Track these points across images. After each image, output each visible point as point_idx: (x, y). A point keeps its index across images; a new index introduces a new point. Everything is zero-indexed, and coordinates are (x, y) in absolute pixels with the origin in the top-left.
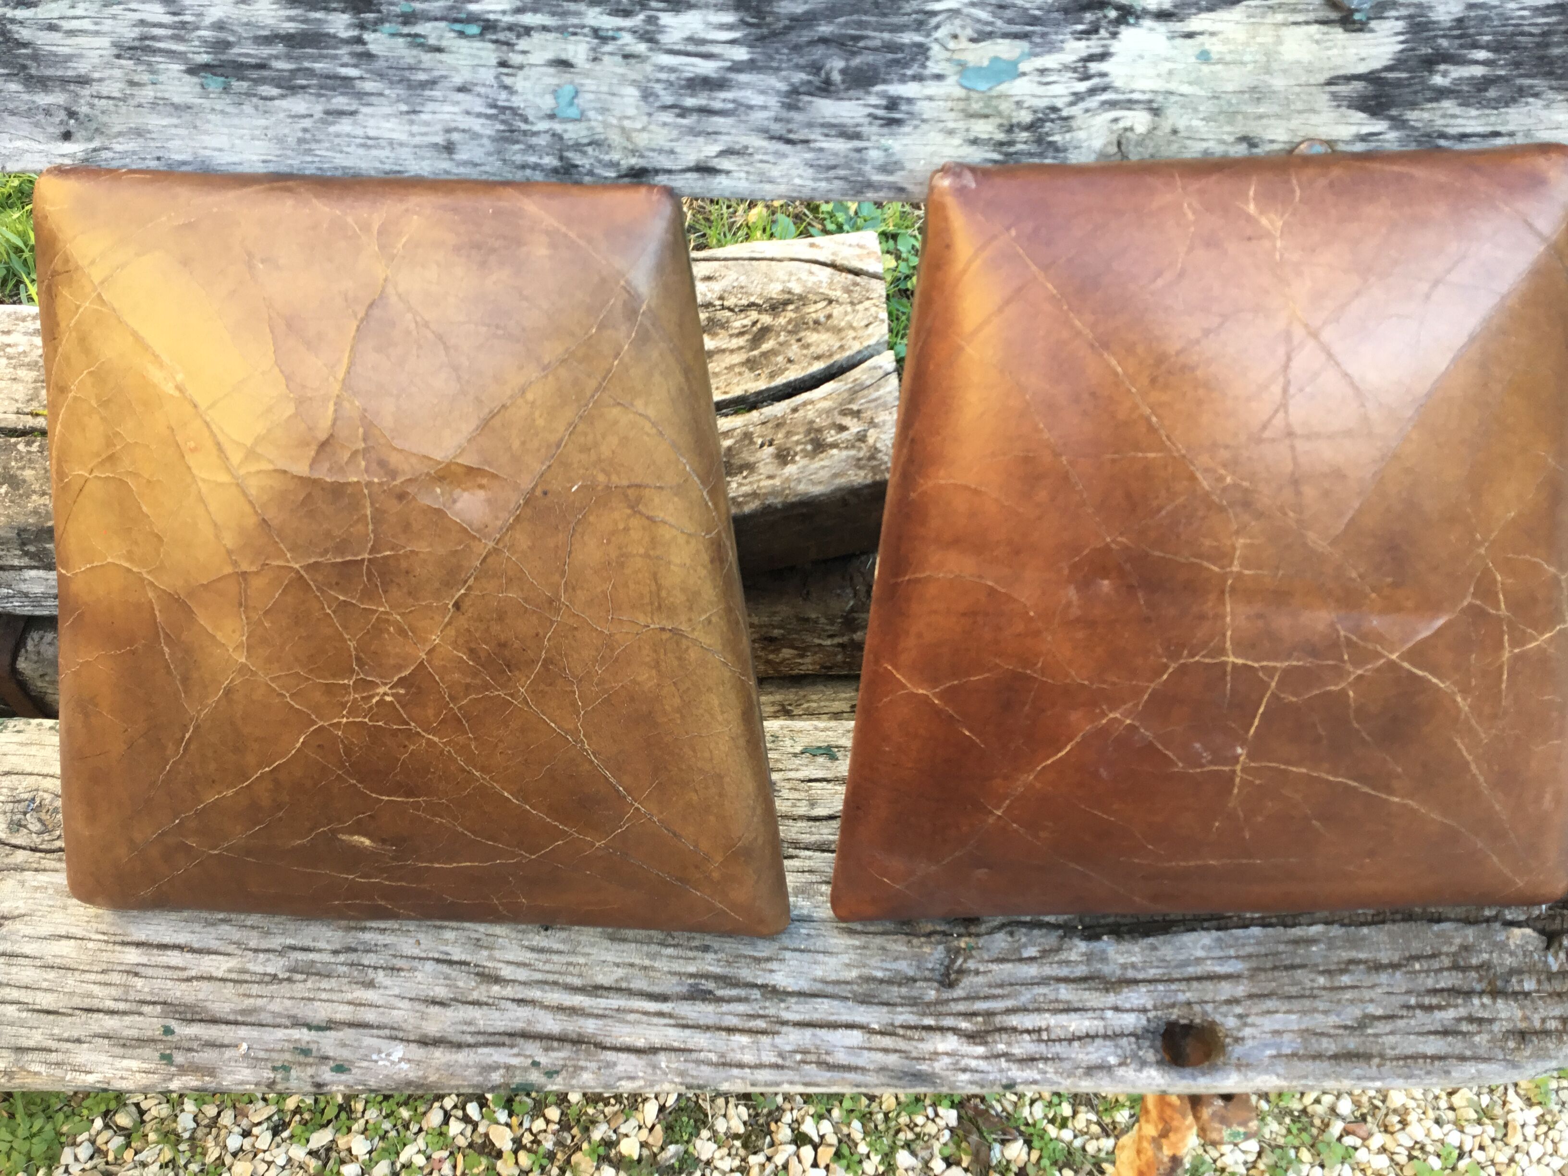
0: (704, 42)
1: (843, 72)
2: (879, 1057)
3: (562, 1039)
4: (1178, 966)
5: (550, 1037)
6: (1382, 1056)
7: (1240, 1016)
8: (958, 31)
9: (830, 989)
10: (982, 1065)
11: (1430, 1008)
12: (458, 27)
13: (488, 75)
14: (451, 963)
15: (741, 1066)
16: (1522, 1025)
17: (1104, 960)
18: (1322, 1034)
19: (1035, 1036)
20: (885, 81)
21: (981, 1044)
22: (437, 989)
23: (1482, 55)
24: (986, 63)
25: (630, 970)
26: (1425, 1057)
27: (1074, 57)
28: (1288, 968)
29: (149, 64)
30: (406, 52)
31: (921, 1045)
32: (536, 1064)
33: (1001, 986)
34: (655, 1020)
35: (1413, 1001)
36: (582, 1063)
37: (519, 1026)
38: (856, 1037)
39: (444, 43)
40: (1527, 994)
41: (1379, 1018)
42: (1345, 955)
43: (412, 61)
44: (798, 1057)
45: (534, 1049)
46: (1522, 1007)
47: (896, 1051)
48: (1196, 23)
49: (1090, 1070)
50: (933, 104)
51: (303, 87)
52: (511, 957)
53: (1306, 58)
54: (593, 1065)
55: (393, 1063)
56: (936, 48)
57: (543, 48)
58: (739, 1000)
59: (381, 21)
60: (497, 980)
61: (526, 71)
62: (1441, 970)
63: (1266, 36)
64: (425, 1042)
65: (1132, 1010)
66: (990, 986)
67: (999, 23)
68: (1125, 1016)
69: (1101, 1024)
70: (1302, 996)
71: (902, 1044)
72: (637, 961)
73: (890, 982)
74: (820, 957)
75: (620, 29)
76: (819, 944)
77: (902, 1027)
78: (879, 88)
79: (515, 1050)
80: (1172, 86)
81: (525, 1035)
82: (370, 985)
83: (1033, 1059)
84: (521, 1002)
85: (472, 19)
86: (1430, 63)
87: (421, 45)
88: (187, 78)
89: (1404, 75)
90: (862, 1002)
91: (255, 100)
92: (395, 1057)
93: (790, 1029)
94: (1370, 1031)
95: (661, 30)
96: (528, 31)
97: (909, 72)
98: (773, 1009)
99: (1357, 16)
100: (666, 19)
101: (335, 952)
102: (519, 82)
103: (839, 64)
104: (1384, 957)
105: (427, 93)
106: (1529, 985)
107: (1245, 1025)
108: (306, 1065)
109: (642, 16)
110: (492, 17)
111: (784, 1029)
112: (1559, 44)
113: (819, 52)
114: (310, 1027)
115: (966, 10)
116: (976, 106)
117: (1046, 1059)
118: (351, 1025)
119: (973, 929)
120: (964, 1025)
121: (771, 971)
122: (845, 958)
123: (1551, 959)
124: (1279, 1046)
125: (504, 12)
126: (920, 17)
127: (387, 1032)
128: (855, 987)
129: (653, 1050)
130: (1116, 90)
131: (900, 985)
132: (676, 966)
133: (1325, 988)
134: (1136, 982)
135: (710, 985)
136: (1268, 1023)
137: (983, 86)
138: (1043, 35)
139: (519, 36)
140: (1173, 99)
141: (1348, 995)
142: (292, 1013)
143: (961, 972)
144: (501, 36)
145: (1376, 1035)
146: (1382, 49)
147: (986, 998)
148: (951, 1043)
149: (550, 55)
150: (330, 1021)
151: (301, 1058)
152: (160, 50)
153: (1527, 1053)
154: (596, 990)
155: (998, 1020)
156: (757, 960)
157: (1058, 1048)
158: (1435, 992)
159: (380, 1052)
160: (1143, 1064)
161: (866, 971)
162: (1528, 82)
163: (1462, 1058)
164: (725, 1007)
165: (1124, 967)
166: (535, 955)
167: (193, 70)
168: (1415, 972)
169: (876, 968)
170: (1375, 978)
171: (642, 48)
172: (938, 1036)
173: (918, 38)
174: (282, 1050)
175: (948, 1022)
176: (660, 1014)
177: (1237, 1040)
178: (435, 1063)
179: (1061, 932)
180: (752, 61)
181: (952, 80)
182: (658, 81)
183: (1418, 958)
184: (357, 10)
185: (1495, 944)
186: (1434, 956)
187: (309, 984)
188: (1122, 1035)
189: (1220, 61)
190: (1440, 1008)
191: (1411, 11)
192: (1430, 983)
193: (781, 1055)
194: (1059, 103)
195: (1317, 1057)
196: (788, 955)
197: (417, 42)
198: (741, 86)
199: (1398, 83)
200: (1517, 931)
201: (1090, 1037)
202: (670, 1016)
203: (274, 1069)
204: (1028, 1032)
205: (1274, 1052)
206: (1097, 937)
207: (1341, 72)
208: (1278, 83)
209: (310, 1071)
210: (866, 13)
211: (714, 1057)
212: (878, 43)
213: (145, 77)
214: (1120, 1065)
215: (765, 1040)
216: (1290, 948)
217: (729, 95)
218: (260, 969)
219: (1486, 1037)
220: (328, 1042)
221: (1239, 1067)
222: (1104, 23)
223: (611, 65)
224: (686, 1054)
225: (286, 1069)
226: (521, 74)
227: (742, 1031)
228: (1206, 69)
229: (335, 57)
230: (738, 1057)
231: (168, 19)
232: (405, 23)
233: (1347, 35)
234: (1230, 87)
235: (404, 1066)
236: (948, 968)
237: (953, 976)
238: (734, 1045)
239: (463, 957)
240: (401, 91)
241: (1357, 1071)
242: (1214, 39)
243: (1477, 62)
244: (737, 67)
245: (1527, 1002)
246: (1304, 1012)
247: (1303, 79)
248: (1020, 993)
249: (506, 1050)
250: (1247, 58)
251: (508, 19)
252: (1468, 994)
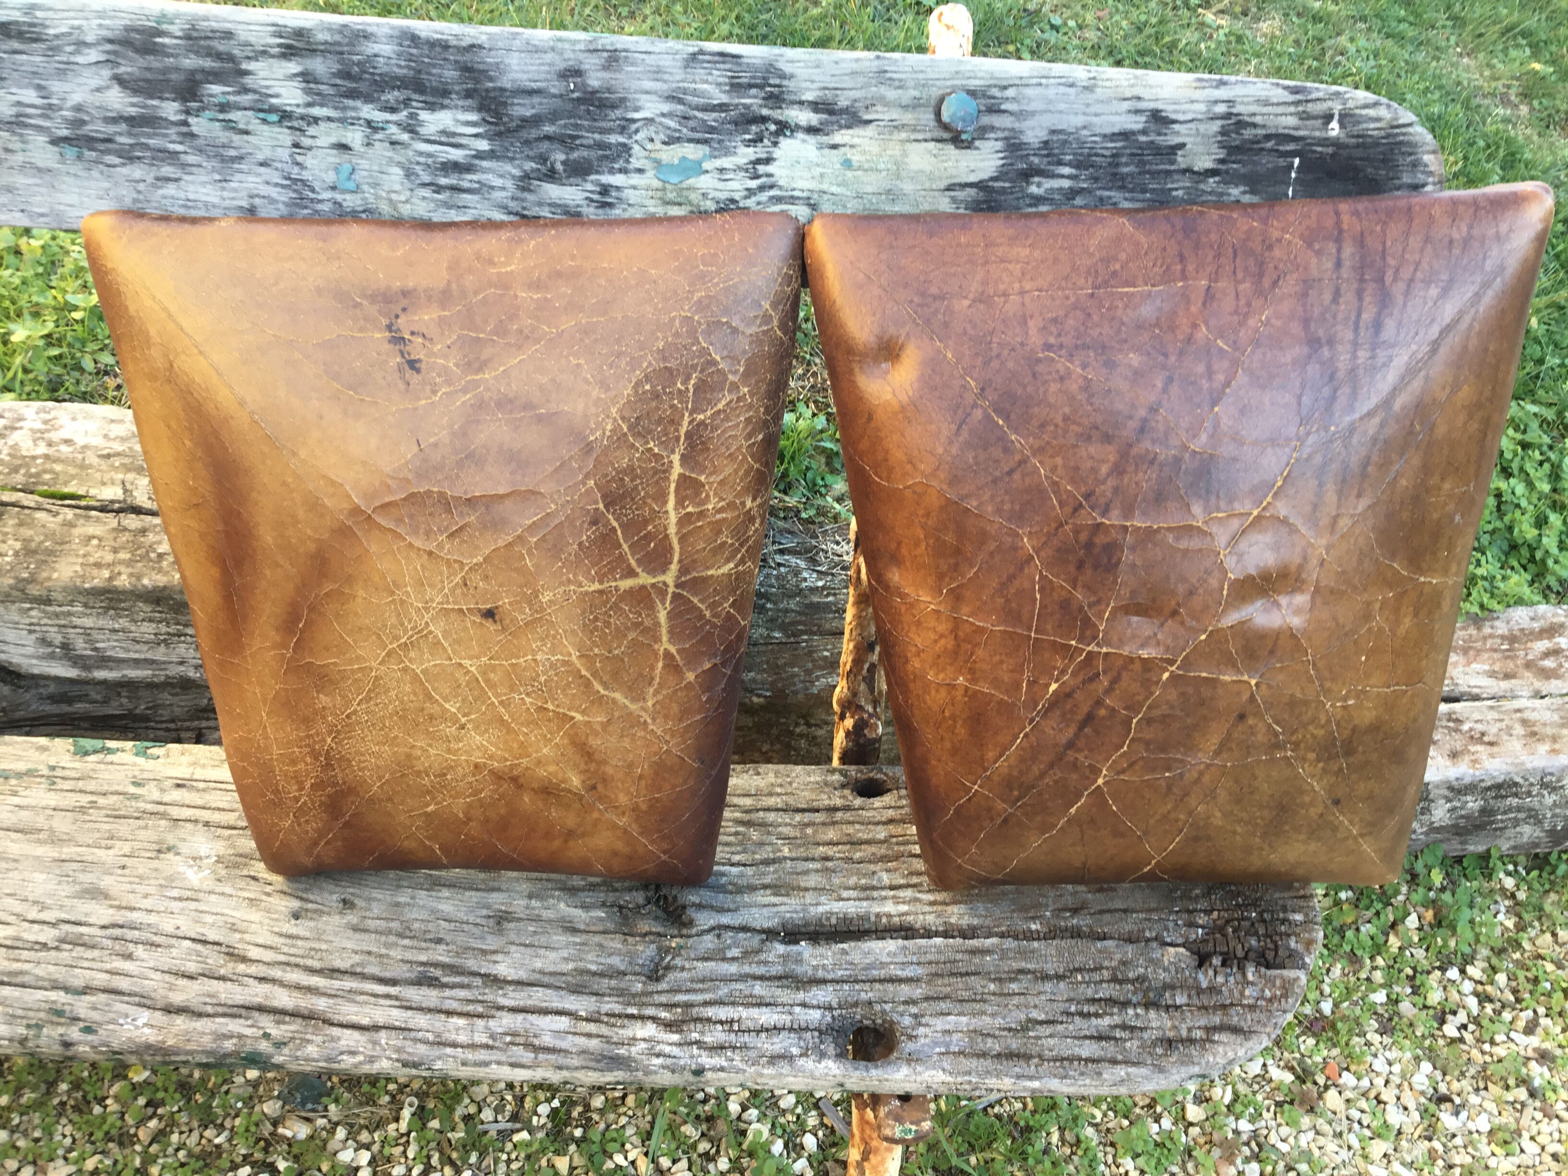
0: (454, 134)
1: (564, 163)
2: (582, 1041)
3: (294, 1014)
4: (864, 969)
5: (283, 1012)
6: (1040, 1057)
7: (915, 1016)
8: (653, 136)
9: (546, 979)
10: (675, 1051)
11: (1087, 1016)
12: (262, 115)
13: (284, 154)
14: (205, 942)
15: (454, 1045)
16: (1171, 1034)
17: (799, 961)
18: (988, 1035)
19: (726, 1027)
20: (597, 172)
21: (677, 1032)
22: (189, 964)
23: (1067, 170)
24: (676, 162)
25: (367, 958)
26: (1080, 1059)
27: (745, 161)
28: (962, 975)
29: (21, 135)
30: (221, 134)
31: (621, 1032)
32: (267, 1036)
33: (703, 981)
34: (382, 1001)
35: (1073, 1009)
36: (309, 1037)
37: (258, 1000)
38: (563, 1022)
39: (250, 128)
40: (1177, 1007)
41: (1041, 1023)
42: (1015, 965)
43: (225, 141)
44: (508, 1039)
45: (267, 1023)
46: (1171, 1018)
47: (598, 1036)
48: (839, 137)
49: (774, 1059)
50: (637, 192)
51: (139, 158)
52: (260, 941)
53: (928, 168)
54: (319, 1039)
55: (137, 1027)
56: (636, 147)
57: (328, 134)
58: (462, 986)
59: (203, 109)
60: (244, 959)
61: (314, 151)
62: (1102, 981)
63: (895, 150)
64: (170, 1010)
65: (819, 1007)
66: (692, 981)
67: (685, 130)
68: (811, 1011)
69: (789, 1018)
70: (975, 1001)
71: (604, 1030)
72: (374, 949)
73: (602, 975)
74: (542, 952)
75: (388, 122)
76: (543, 940)
77: (607, 1014)
78: (593, 177)
79: (250, 1022)
80: (825, 187)
81: (261, 1009)
82: (129, 957)
83: (722, 1048)
84: (262, 979)
85: (272, 110)
86: (1027, 175)
87: (233, 128)
88: (50, 147)
89: (1007, 185)
90: (574, 992)
91: (101, 166)
92: (139, 1023)
93: (504, 1013)
94: (1031, 1034)
95: (421, 123)
96: (316, 120)
97: (616, 166)
98: (490, 996)
99: (964, 137)
100: (424, 115)
101: (104, 927)
102: (308, 160)
103: (562, 157)
104: (1051, 968)
105: (236, 166)
106: (1181, 999)
107: (920, 1024)
108: (58, 1024)
109: (405, 113)
110: (288, 108)
111: (498, 1014)
112: (1127, 164)
113: (545, 146)
114: (67, 989)
115: (658, 119)
116: (671, 196)
117: (734, 1048)
118: (105, 991)
119: (685, 931)
120: (664, 1014)
121: (496, 962)
122: (565, 953)
123: (1201, 976)
124: (947, 1045)
125: (298, 106)
126: (622, 123)
127: (137, 999)
128: (570, 979)
129: (376, 1028)
130: (781, 188)
131: (611, 977)
132: (409, 956)
133: (994, 994)
134: (824, 981)
135: (438, 973)
136: (940, 1024)
137: (675, 180)
138: (720, 142)
139: (309, 124)
140: (826, 197)
141: (1016, 1000)
142: (53, 977)
143: (668, 968)
144: (295, 124)
145: (1038, 1038)
146: (987, 163)
147: (688, 991)
148: (649, 1030)
149: (333, 140)
150: (87, 987)
151: (55, 1019)
152: (31, 125)
153: (1173, 1059)
154: (333, 972)
155: (695, 1011)
156: (484, 952)
157: (746, 1038)
158: (1094, 1001)
159: (127, 1016)
160: (822, 1055)
161: (581, 965)
162: (1106, 193)
163: (1114, 1062)
164: (448, 993)
165: (816, 968)
166: (282, 940)
167: (56, 141)
168: (1077, 983)
169: (591, 962)
170: (1040, 986)
171: (405, 137)
172: (639, 1024)
173: (621, 139)
174: (39, 1010)
175: (650, 1011)
176: (388, 996)
177: (911, 1037)
178: (174, 1030)
179: (764, 936)
180: (492, 151)
181: (650, 173)
182: (418, 163)
183: (1079, 970)
184: (184, 100)
185: (1151, 961)
186: (1095, 969)
187: (74, 954)
188: (807, 1029)
189: (859, 169)
190: (1097, 1015)
191: (1006, 134)
192: (1090, 993)
193: (492, 1036)
194: (737, 196)
195: (983, 1055)
196: (513, 948)
197: (230, 126)
198: (484, 171)
199: (1003, 191)
200: (1171, 950)
201: (777, 1029)
202: (397, 998)
203: (28, 1026)
204: (721, 1022)
205: (943, 1050)
206: (797, 942)
207: (956, 181)
208: (908, 187)
209: (61, 1030)
210: (580, 118)
211: (430, 1037)
212: (591, 142)
213: (17, 146)
214: (801, 1055)
215: (480, 1023)
216: (966, 957)
217: (475, 177)
218: (32, 938)
219: (1136, 1043)
220: (82, 1006)
221: (909, 1061)
222: (766, 134)
223: (381, 149)
224: (406, 1033)
225: (39, 1027)
226: (310, 153)
227: (461, 1014)
228: (849, 174)
229: (165, 135)
230: (453, 1037)
231: (39, 102)
232: (222, 111)
233: (957, 151)
234: (870, 189)
235: (146, 1030)
236: (657, 965)
237: (661, 972)
238: (451, 1026)
239: (217, 938)
240: (215, 163)
241: (1017, 1069)
242: (854, 151)
243: (1062, 176)
244: (480, 155)
245: (1178, 1014)
246: (974, 1015)
247: (927, 185)
248: (718, 988)
249: (242, 1021)
250: (882, 166)
251: (301, 110)
252: (1125, 1004)
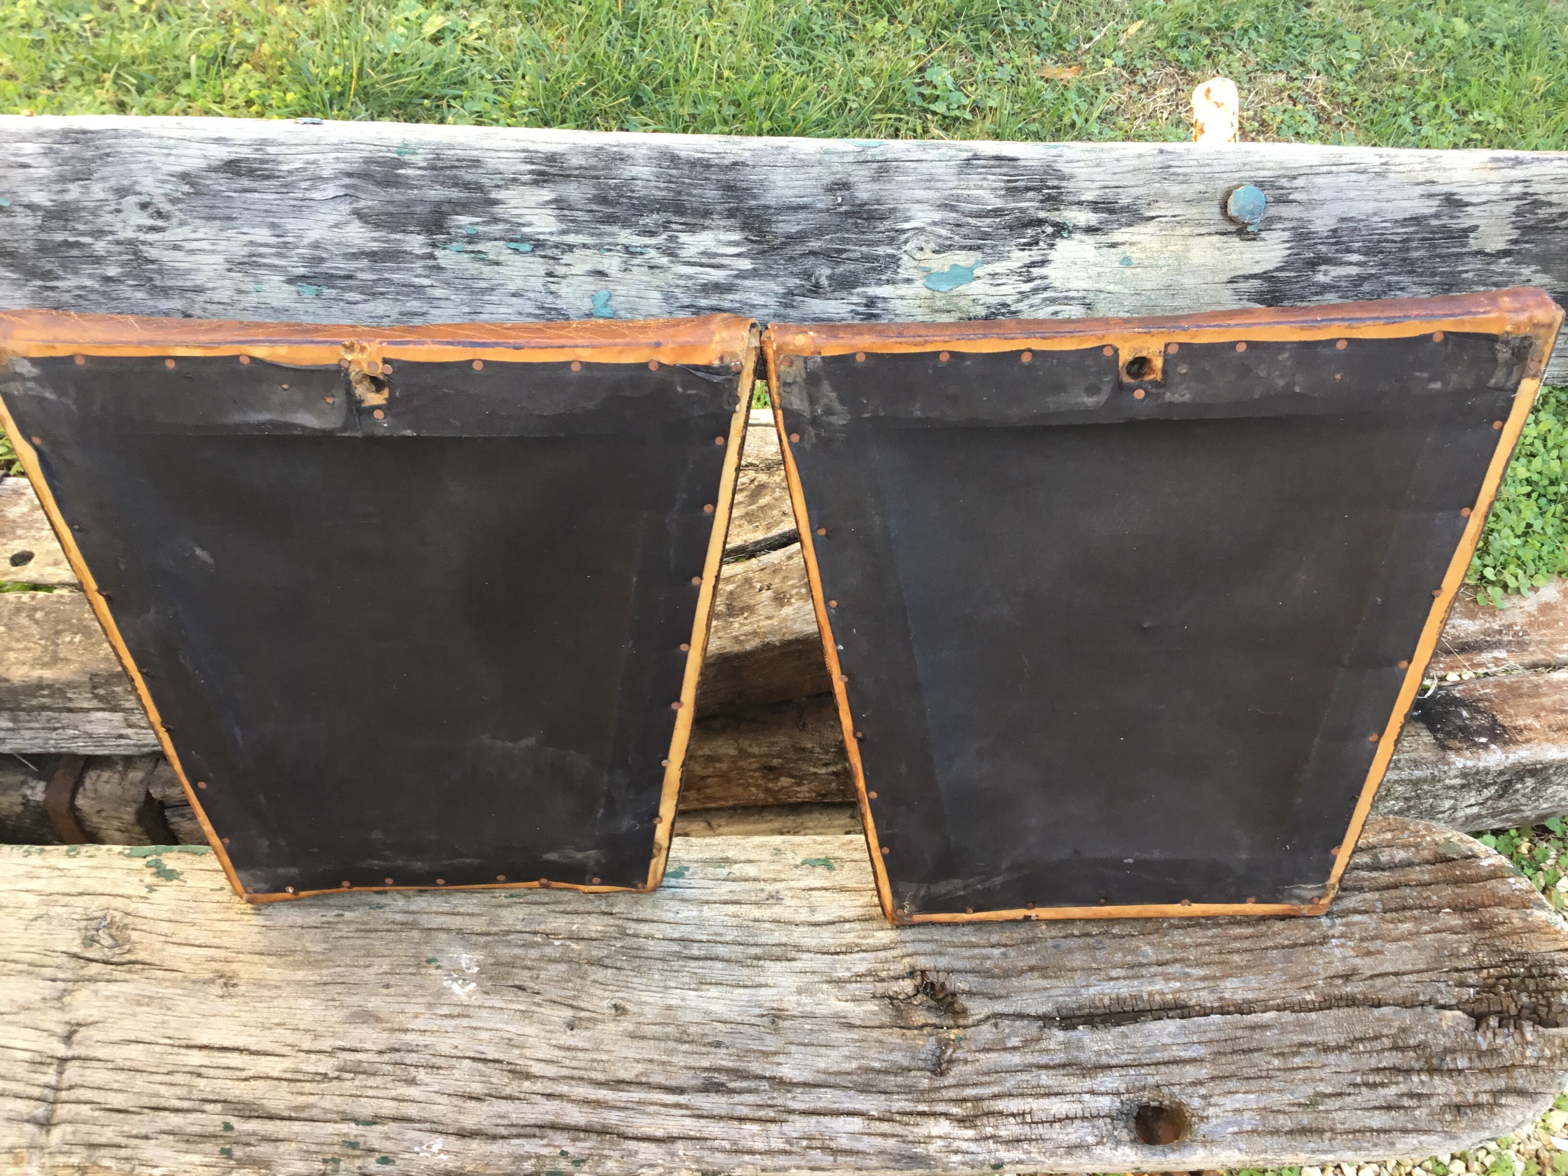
0: (715, 255)
1: (829, 278)
2: (879, 1141)
3: (588, 1130)
4: (1148, 1052)
5: (576, 1129)
6: (1332, 1130)
7: (1204, 1097)
8: (923, 245)
9: (832, 1080)
10: (973, 1147)
11: (1374, 1086)
12: (513, 245)
13: (537, 283)
14: (485, 1061)
15: (752, 1152)
16: (1457, 1100)
17: (1080, 1048)
18: (1279, 1111)
19: (1019, 1120)
20: (864, 285)
21: (970, 1127)
22: (473, 1085)
23: (1355, 258)
24: (947, 270)
25: (649, 1066)
26: (1372, 1130)
27: (1020, 264)
28: (1244, 1052)
29: (255, 275)
30: (470, 265)
31: (915, 1130)
32: (564, 1154)
33: (988, 1073)
34: (673, 1111)
35: (1359, 1080)
36: (606, 1152)
37: (549, 1118)
38: (856, 1124)
39: (501, 258)
40: (1460, 1071)
41: (1330, 1096)
42: (1297, 1038)
43: (475, 272)
44: (804, 1143)
45: (562, 1140)
46: (1456, 1084)
47: (894, 1136)
48: (1118, 236)
49: (1071, 1149)
50: (904, 302)
51: (382, 294)
52: (540, 1056)
53: (1210, 262)
54: (616, 1154)
55: (433, 1154)
56: (905, 257)
57: (584, 262)
58: (750, 1091)
59: (451, 241)
60: (528, 1076)
61: (569, 280)
62: (1383, 1050)
63: (1177, 245)
64: (462, 1134)
65: (1108, 1094)
66: (978, 1074)
67: (957, 238)
68: (1101, 1098)
69: (1080, 1106)
70: (1260, 1077)
71: (899, 1129)
72: (656, 1057)
73: (886, 1072)
74: (823, 1050)
75: (646, 246)
76: (822, 1038)
77: (898, 1113)
78: (859, 290)
79: (545, 1141)
80: (1101, 286)
81: (554, 1127)
82: (412, 1082)
83: (1018, 1141)
84: (549, 1096)
85: (525, 239)
86: (1313, 264)
87: (483, 259)
88: (287, 287)
89: (1292, 274)
90: (862, 1091)
91: (342, 304)
92: (435, 1149)
93: (797, 1117)
94: (1321, 1108)
95: (681, 246)
96: (571, 248)
97: (884, 277)
98: (779, 1100)
99: (1250, 229)
100: (684, 238)
101: (381, 1052)
102: (563, 289)
103: (828, 272)
104: (1332, 1039)
105: (487, 298)
106: (1462, 1062)
107: (1209, 1105)
108: (355, 1157)
109: (664, 236)
110: (541, 237)
111: (791, 1118)
112: (1417, 249)
113: (810, 262)
114: (357, 1121)
115: (929, 229)
116: (939, 304)
117: (1030, 1140)
118: (395, 1119)
119: (961, 1022)
120: (955, 1110)
121: (779, 1064)
122: (845, 1051)
123: (1480, 1039)
124: (1239, 1124)
125: (551, 234)
126: (892, 234)
127: (428, 1125)
128: (855, 1078)
129: (672, 1139)
130: (1055, 289)
131: (896, 1074)
132: (692, 1061)
133: (1279, 1070)
134: (1110, 1067)
135: (723, 1078)
136: (1229, 1103)
137: (944, 288)
138: (993, 247)
139: (563, 252)
140: (1102, 296)
141: (1301, 1075)
142: (340, 1109)
143: (950, 1061)
144: (549, 252)
145: (1327, 1111)
146: (1273, 254)
147: (975, 1085)
148: (943, 1127)
149: (589, 267)
150: (376, 1116)
151: (350, 1152)
152: (265, 265)
153: (1462, 1125)
154: (619, 1084)
155: (986, 1105)
156: (765, 1054)
157: (1040, 1130)
158: (1378, 1070)
159: (421, 1144)
160: (1118, 1142)
161: (864, 1062)
162: (1395, 278)
163: (1405, 1131)
164: (737, 1098)
165: (1098, 1054)
166: (562, 1053)
167: (292, 280)
168: (1360, 1053)
169: (874, 1059)
170: (1324, 1058)
171: (665, 260)
172: (932, 1120)
173: (890, 251)
174: (332, 1144)
175: (940, 1108)
176: (677, 1106)
177: (1202, 1119)
178: (472, 1154)
179: (1041, 1023)
180: (755, 270)
181: (919, 283)
182: (678, 286)
183: (1361, 1040)
184: (430, 232)
185: (1430, 1026)
186: (1376, 1038)
187: (357, 1083)
188: (1098, 1116)
189: (1139, 265)
190: (1383, 1085)
191: (1294, 224)
192: (1373, 1062)
193: (789, 1142)
194: (1009, 300)
195: (1276, 1132)
196: (793, 1048)
197: (479, 257)
198: (746, 290)
199: (1288, 281)
200: (1448, 1013)
201: (1070, 1118)
202: (687, 1107)
203: (325, 1161)
204: (1013, 1115)
205: (1236, 1129)
206: (1074, 1027)
207: (1240, 273)
208: (1189, 281)
209: (358, 1163)
210: (847, 231)
211: (727, 1145)
212: (858, 255)
213: (251, 287)
214: (1097, 1144)
215: (774, 1128)
216: (1247, 1033)
217: (737, 297)
218: (312, 1069)
219: (1425, 1111)
220: (374, 1136)
221: (1204, 1144)
222: (1042, 236)
223: (639, 274)
224: (702, 1142)
225: (336, 1161)
226: (564, 282)
227: (753, 1120)
228: (1128, 272)
229: (410, 269)
230: (749, 1144)
231: (273, 240)
232: (470, 243)
233: (1242, 243)
234: (1148, 286)
235: (443, 1156)
236: (939, 1058)
237: (944, 1066)
238: (745, 1133)
239: (497, 1056)
240: (464, 296)
241: (1311, 1145)
242: (1134, 248)
243: (1351, 264)
244: (742, 275)
245: (1461, 1079)
246: (1262, 1092)
247: (1209, 279)
248: (1005, 1080)
249: (538, 1141)
250: (1162, 262)
251: (555, 239)
252: (1408, 1072)
